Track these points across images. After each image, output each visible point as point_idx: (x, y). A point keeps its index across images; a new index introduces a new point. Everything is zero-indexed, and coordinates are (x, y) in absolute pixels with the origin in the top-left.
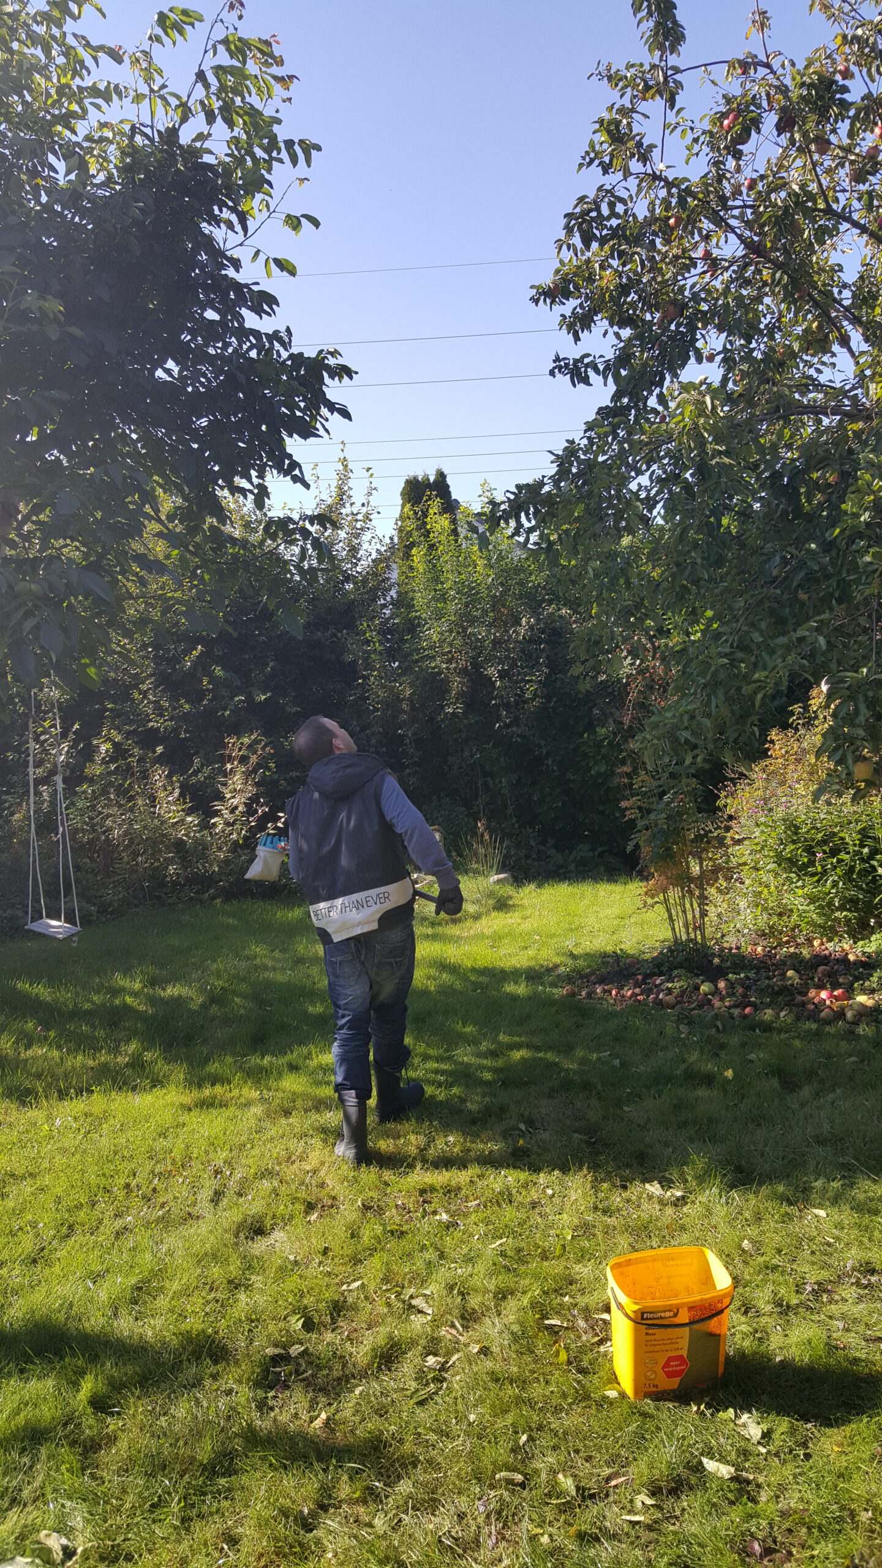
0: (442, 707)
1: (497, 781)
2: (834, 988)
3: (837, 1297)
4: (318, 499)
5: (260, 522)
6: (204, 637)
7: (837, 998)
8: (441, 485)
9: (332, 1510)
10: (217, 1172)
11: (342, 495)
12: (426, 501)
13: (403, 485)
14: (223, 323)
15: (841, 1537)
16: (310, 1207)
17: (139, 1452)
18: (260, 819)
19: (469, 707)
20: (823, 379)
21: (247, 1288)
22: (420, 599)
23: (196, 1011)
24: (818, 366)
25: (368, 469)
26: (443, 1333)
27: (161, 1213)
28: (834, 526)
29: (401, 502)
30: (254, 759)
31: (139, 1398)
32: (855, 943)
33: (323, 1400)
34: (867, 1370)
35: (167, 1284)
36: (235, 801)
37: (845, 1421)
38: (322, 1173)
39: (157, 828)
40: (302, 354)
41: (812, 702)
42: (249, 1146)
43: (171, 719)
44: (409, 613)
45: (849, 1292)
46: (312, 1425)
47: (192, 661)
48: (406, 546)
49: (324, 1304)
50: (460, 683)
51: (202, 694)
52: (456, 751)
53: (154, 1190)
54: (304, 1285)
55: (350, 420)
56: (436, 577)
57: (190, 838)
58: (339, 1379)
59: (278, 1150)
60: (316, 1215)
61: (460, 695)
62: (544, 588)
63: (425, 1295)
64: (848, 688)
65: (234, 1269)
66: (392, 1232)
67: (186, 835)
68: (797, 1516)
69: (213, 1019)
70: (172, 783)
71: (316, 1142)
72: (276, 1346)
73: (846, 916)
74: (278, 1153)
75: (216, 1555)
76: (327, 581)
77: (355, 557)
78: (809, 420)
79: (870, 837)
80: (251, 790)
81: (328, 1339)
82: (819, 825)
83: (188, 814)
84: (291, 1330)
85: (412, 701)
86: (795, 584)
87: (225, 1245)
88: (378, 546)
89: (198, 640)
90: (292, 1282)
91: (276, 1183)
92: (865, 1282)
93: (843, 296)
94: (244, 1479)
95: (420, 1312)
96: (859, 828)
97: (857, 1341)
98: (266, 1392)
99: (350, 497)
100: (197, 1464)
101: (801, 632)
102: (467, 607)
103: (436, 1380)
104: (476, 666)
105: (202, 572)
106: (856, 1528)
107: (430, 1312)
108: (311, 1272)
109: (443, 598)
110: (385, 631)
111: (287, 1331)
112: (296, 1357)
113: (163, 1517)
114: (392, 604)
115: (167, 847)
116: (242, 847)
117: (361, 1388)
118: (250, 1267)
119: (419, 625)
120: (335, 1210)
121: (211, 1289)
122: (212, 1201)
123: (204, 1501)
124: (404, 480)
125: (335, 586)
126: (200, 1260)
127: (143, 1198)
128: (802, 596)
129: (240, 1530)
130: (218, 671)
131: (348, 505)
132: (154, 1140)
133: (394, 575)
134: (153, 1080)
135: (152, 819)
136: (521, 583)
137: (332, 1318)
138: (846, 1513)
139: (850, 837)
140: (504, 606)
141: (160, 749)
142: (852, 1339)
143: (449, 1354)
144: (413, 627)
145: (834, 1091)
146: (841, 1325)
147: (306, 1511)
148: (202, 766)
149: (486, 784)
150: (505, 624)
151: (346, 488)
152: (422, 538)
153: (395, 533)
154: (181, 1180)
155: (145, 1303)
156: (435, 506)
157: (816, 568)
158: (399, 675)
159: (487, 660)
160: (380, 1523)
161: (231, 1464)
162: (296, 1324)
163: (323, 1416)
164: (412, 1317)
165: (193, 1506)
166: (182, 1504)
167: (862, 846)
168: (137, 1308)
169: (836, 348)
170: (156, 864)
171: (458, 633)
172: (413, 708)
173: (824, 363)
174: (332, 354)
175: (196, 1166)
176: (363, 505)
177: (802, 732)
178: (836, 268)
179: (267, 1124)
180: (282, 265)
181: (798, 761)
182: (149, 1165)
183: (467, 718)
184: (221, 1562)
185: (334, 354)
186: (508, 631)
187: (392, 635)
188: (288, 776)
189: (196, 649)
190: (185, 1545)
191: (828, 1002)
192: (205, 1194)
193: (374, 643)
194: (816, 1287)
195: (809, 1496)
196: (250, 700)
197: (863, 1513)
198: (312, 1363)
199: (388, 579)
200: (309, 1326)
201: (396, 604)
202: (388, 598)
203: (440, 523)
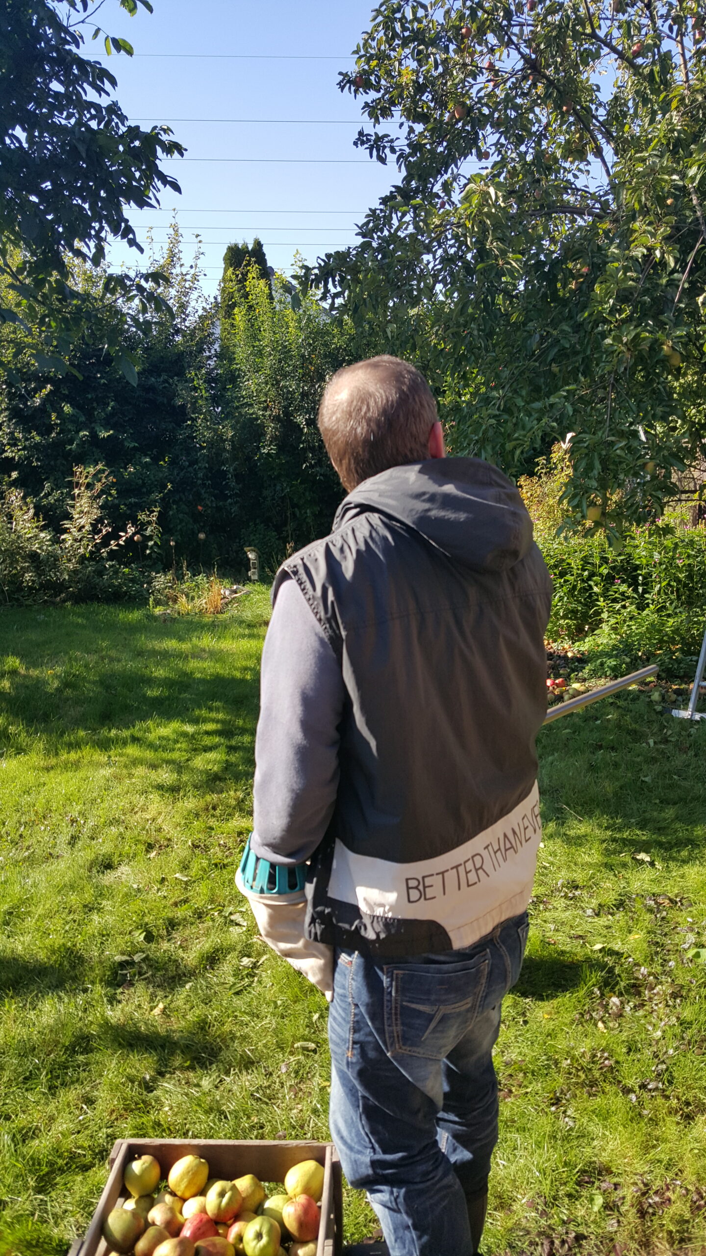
0: (258, 448)
1: (303, 512)
2: (556, 678)
3: (550, 907)
4: (152, 259)
5: (101, 277)
6: (52, 377)
7: (558, 685)
8: (258, 253)
9: (168, 1076)
10: (73, 821)
11: (173, 257)
12: (246, 265)
13: (225, 251)
14: (67, 95)
15: (548, 1078)
16: (150, 847)
17: (14, 1038)
18: (104, 537)
19: (280, 448)
20: (579, 184)
21: (99, 910)
22: (241, 353)
23: (52, 694)
24: (576, 172)
25: (197, 236)
26: (255, 940)
27: (27, 854)
28: (583, 310)
29: (223, 266)
30: (98, 486)
31: (12, 997)
32: (573, 643)
33: (160, 993)
34: (570, 959)
35: (33, 909)
36: (82, 521)
37: (553, 997)
38: (160, 821)
39: (13, 542)
40: (138, 127)
41: (553, 455)
42: (99, 800)
43: (24, 449)
44: (231, 364)
45: (561, 903)
46: (152, 1013)
47: (41, 399)
48: (228, 306)
49: (161, 921)
50: (273, 428)
51: (50, 428)
52: (270, 486)
53: (21, 836)
54: (145, 907)
55: (180, 192)
56: (254, 334)
57: (43, 551)
58: (173, 977)
59: (124, 803)
60: (154, 853)
61: (274, 438)
62: (345, 350)
63: (241, 912)
64: (586, 448)
65: (88, 896)
66: (216, 865)
67: (40, 548)
68: (516, 1066)
69: (68, 699)
70: (26, 504)
71: (155, 796)
72: (123, 954)
73: (567, 624)
74: (124, 806)
75: (77, 1112)
76: (160, 333)
77: (184, 313)
78: (566, 218)
79: (589, 563)
80: (96, 513)
81: (165, 948)
82: (552, 554)
83: (41, 531)
84: (135, 942)
85: (233, 442)
86: (549, 359)
87: (81, 878)
88: (204, 305)
89: (48, 380)
90: (136, 905)
91: (122, 829)
92: (570, 895)
93: (598, 113)
94: (97, 1056)
95: (237, 924)
96: (582, 555)
97: (564, 938)
98: (115, 990)
99: (179, 259)
100: (60, 1046)
101: (553, 400)
102: (280, 362)
103: (248, 975)
104: (287, 414)
105: (50, 321)
106: (559, 1072)
107: (245, 924)
108: (151, 896)
109: (260, 353)
110: (210, 380)
111: (132, 943)
112: (139, 962)
113: (33, 1086)
114: (216, 356)
115: (23, 558)
116: (89, 559)
117: (190, 984)
118: (101, 895)
119: (239, 376)
120: (169, 849)
121: (70, 912)
122: (69, 843)
123: (67, 1073)
124: (226, 246)
125: (166, 338)
126: (60, 890)
127: (12, 842)
128: (555, 368)
129: (96, 1093)
130: (67, 408)
131: (178, 266)
132: (20, 796)
133: (218, 331)
134: (17, 749)
135: (10, 534)
136: (326, 345)
137: (168, 931)
138: (551, 1063)
139: (575, 563)
140: (311, 363)
141: (14, 475)
142: (560, 938)
143: (260, 955)
144: (233, 378)
145: (553, 754)
146: (552, 927)
147: (148, 1077)
148: (52, 490)
149: (294, 514)
150: (312, 380)
151: (176, 251)
152: (242, 300)
153: (218, 293)
154: (43, 828)
155: (15, 924)
156: (254, 271)
157: (567, 346)
158: (222, 419)
159: (296, 410)
160: (206, 1083)
161: (87, 1044)
162: (139, 937)
163: (161, 1006)
164: (231, 929)
165: (58, 1077)
166: (49, 1076)
167: (584, 570)
168: (9, 928)
169: (591, 157)
170: (14, 572)
171: (273, 385)
172: (233, 446)
173: (580, 170)
174: (165, 131)
175: (55, 818)
176: (191, 267)
177: (544, 479)
178: (595, 88)
179: (115, 783)
180: (119, 45)
181: (540, 502)
182: (16, 817)
183: (279, 458)
184: (81, 1118)
185: (167, 131)
186: (314, 386)
187: (216, 384)
188: (127, 502)
189: (46, 388)
190: (52, 1106)
191: (551, 688)
192: (64, 838)
193: (201, 390)
194: (535, 899)
195: (526, 1050)
196: (94, 435)
197: (564, 1061)
198: (151, 966)
199: (213, 334)
200: (149, 938)
201: (220, 356)
202: (213, 352)
203: (257, 286)
